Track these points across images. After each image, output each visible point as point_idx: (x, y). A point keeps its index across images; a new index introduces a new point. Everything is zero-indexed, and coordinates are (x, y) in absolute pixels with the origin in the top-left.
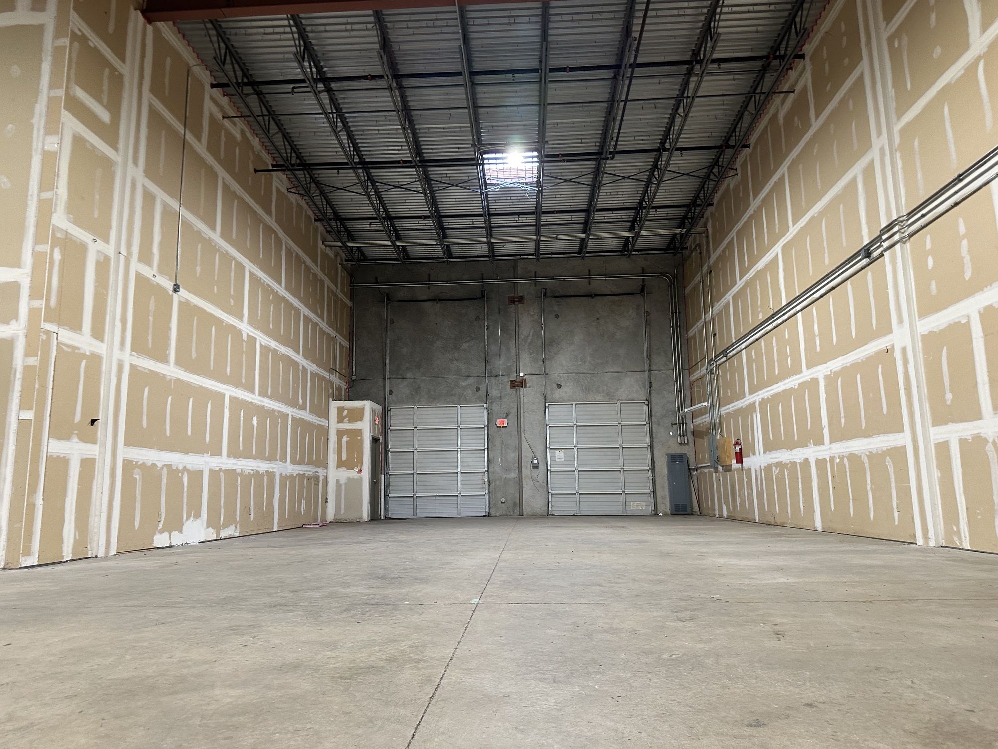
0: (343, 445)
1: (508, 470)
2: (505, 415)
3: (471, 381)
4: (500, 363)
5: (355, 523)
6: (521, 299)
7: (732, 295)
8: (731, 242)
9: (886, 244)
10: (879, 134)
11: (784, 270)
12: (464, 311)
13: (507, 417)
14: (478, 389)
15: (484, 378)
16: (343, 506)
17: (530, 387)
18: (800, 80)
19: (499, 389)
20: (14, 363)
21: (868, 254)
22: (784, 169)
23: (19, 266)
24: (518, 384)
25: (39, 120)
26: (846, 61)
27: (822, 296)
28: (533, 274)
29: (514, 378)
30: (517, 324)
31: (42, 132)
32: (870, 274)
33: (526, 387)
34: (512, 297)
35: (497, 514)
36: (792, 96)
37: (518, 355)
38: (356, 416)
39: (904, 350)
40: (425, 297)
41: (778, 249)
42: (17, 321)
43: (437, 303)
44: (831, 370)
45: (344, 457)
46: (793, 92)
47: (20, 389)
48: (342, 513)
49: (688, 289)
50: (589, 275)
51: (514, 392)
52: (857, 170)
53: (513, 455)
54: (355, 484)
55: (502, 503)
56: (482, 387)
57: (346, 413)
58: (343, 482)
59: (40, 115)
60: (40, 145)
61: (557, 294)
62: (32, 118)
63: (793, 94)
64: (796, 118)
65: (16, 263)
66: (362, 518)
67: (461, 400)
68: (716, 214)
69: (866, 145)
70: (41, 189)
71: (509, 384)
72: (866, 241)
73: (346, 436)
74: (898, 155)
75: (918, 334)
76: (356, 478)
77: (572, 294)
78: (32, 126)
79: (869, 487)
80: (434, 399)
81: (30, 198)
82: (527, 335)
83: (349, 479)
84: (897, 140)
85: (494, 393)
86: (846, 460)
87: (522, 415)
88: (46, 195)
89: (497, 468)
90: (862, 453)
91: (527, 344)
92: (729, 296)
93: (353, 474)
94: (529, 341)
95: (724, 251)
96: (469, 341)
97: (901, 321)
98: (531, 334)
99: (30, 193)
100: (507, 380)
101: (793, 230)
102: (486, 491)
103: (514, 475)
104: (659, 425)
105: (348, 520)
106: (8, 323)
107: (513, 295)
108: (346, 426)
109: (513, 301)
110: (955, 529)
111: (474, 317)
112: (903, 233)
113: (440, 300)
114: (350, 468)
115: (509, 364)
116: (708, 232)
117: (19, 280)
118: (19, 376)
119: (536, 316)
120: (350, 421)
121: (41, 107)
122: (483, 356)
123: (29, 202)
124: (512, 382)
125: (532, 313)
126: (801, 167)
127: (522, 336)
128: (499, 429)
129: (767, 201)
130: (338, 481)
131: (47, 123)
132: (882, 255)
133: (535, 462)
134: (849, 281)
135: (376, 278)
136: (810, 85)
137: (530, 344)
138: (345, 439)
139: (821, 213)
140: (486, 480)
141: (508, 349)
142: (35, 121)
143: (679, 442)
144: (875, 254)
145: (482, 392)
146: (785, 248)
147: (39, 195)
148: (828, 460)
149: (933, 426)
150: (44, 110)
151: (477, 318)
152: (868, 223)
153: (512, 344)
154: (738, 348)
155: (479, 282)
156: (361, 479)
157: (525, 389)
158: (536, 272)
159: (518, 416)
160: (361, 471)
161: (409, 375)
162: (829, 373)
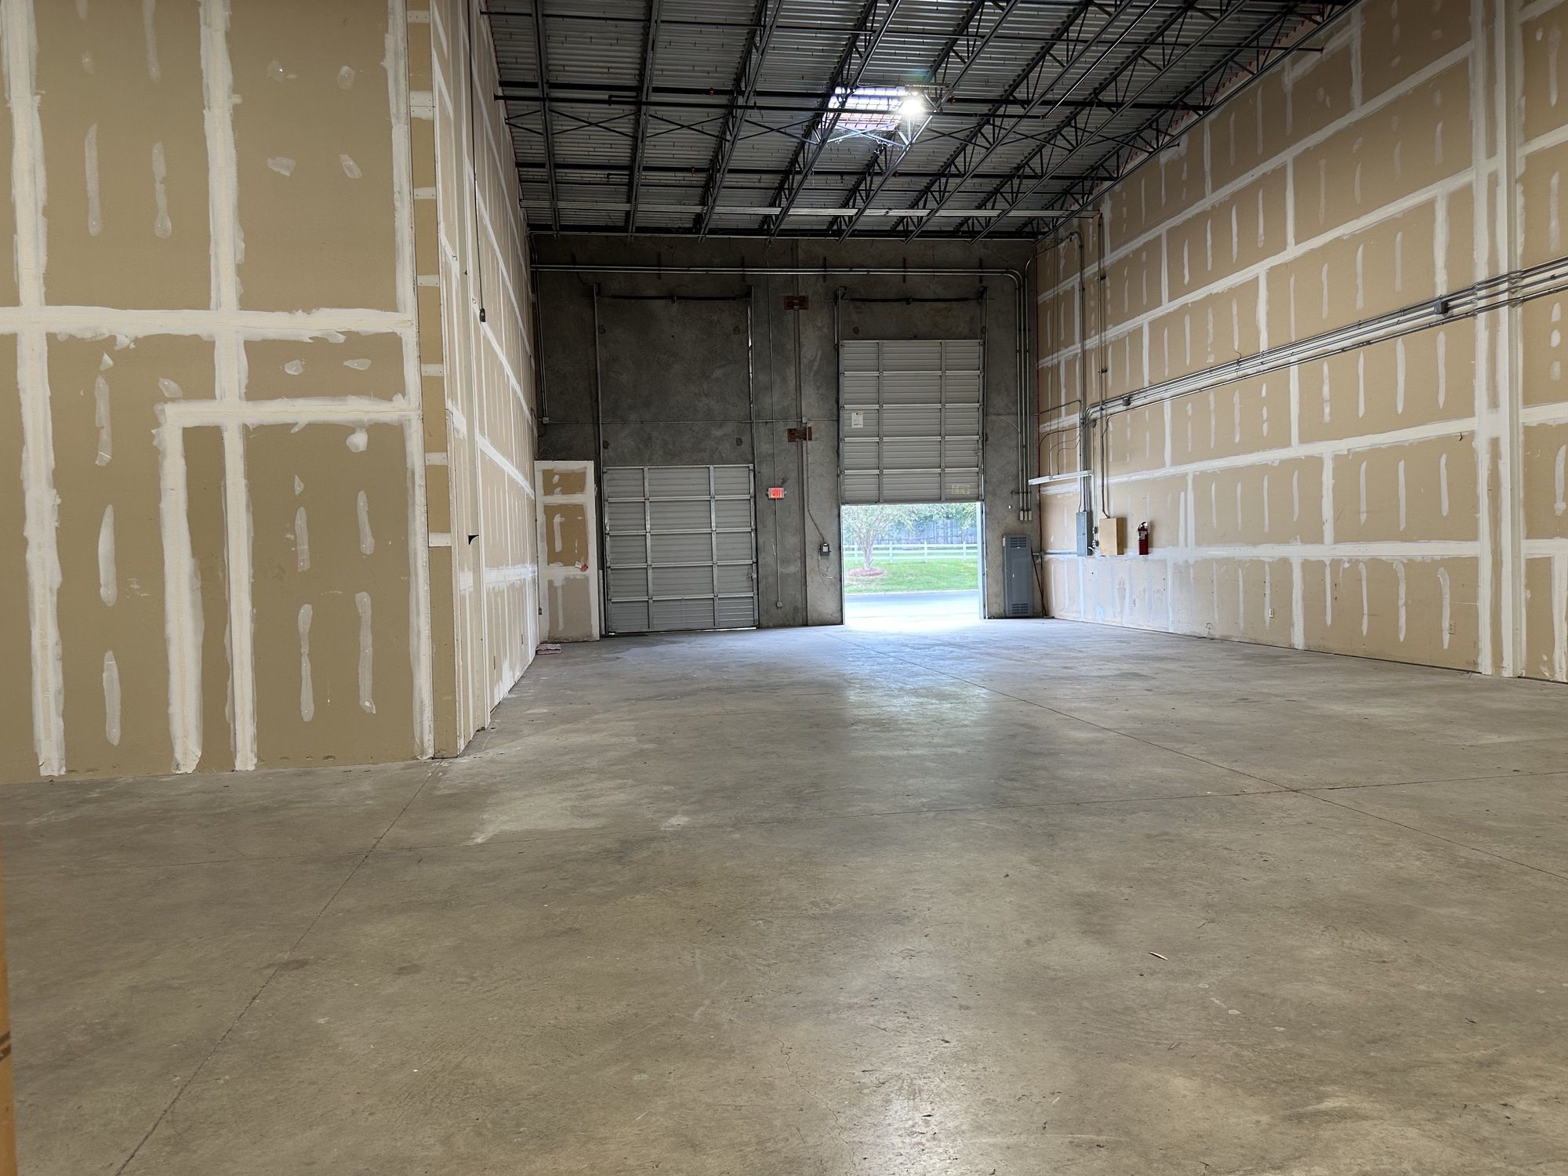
0: (555, 528)
1: (786, 561)
2: (781, 481)
3: (729, 428)
4: (774, 400)
5: (584, 642)
6: (803, 302)
7: (1150, 319)
8: (1154, 245)
9: (1482, 303)
10: (1491, 152)
11: (1269, 302)
12: (715, 318)
13: (783, 483)
14: (739, 442)
15: (748, 426)
16: (561, 620)
17: (816, 439)
18: (1335, 38)
19: (770, 442)
20: (409, 461)
21: (1445, 308)
22: (1287, 156)
23: (395, 309)
24: (799, 435)
25: (395, 65)
26: (1437, 34)
27: (1343, 350)
28: (821, 261)
29: (793, 425)
30: (799, 344)
31: (403, 84)
32: (1442, 337)
33: (810, 439)
34: (788, 297)
35: (771, 625)
36: (1318, 55)
37: (799, 389)
38: (573, 484)
39: (1495, 443)
40: (653, 293)
41: (1260, 270)
42: (404, 396)
43: (673, 302)
44: (1349, 450)
45: (558, 547)
46: (1321, 50)
47: (423, 500)
48: (560, 629)
49: (1046, 296)
50: (904, 267)
51: (793, 446)
52: (1439, 191)
53: (792, 540)
54: (575, 587)
55: (778, 608)
56: (746, 438)
57: (556, 478)
58: (558, 583)
59: (396, 53)
60: (403, 109)
61: (857, 296)
62: (383, 57)
63: (1319, 53)
64: (1321, 91)
65: (390, 304)
66: (591, 636)
67: (717, 458)
68: (1124, 194)
69: (1461, 161)
70: (415, 183)
71: (786, 434)
72: (1441, 290)
73: (559, 515)
74: (1519, 189)
75: (1520, 425)
76: (578, 577)
77: (879, 297)
78: (385, 70)
79: (1401, 602)
80: (673, 456)
81: (396, 196)
82: (812, 358)
83: (567, 579)
84: (1520, 169)
85: (763, 447)
86: (1362, 566)
87: (805, 481)
88: (423, 193)
89: (766, 559)
90: (1395, 560)
91: (813, 374)
92: (1144, 320)
93: (574, 571)
94: (815, 368)
95: (1138, 252)
96: (724, 366)
97: (1494, 404)
98: (818, 358)
99: (396, 189)
100: (782, 428)
101: (1293, 251)
102: (756, 591)
103: (794, 568)
104: (995, 495)
105: (571, 640)
106: (390, 400)
107: (790, 294)
108: (558, 499)
109: (790, 304)
110: (1545, 658)
111: (731, 328)
112: (1513, 293)
113: (680, 298)
114: (569, 563)
115: (785, 404)
116: (1101, 217)
117: (398, 331)
118: (420, 480)
119: (825, 330)
120: (564, 492)
121: (395, 40)
122: (747, 390)
123: (397, 204)
124: (790, 431)
125: (819, 325)
126: (1323, 162)
127: (804, 361)
128: (771, 502)
129: (1243, 198)
130: (550, 583)
131: (409, 69)
132: (1472, 314)
133: (825, 549)
134: (1400, 339)
135: (573, 256)
136: (1356, 47)
137: (816, 373)
138: (557, 519)
139: (1355, 238)
140: (755, 576)
141: (784, 380)
142: (388, 63)
143: (1022, 519)
144: (1456, 311)
145: (745, 447)
146: (1272, 272)
147: (412, 193)
148: (1328, 563)
149: (1528, 537)
150: (402, 46)
151: (737, 330)
152: (1449, 266)
153: (791, 373)
154: (1157, 397)
155: (735, 271)
156: (587, 579)
157: (809, 442)
158: (825, 259)
159: (801, 483)
160: (585, 567)
161: (633, 417)
162: (1346, 453)
